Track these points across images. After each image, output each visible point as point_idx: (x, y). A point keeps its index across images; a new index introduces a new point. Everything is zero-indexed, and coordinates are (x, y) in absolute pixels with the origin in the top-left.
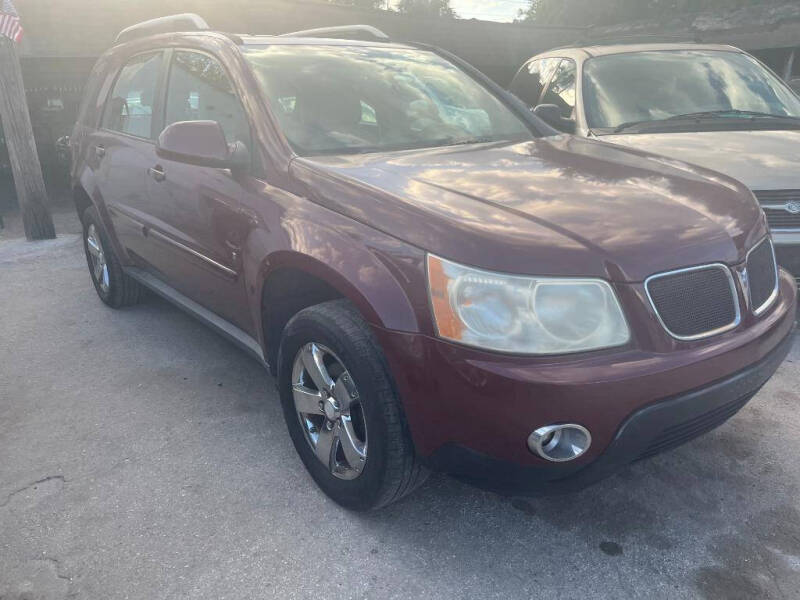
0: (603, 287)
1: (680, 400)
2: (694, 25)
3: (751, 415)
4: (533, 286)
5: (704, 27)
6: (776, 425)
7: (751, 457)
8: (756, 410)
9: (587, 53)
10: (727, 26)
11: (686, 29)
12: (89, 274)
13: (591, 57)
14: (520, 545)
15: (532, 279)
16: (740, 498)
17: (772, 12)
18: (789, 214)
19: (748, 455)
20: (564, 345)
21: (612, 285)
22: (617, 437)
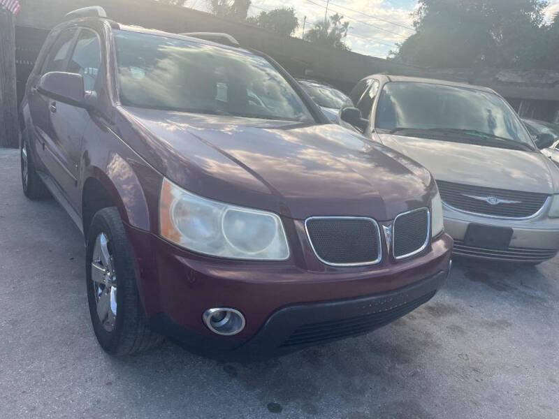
0: (276, 219)
1: (319, 305)
2: (497, 76)
3: (423, 337)
4: (225, 210)
5: (503, 79)
6: (438, 346)
7: (407, 364)
8: (429, 334)
9: (389, 79)
10: (520, 80)
11: (492, 79)
12: (20, 173)
13: (390, 81)
14: (213, 395)
15: (226, 205)
16: (384, 390)
17: (552, 75)
18: (489, 204)
19: (406, 361)
20: (243, 254)
21: (282, 219)
22: (266, 324)
